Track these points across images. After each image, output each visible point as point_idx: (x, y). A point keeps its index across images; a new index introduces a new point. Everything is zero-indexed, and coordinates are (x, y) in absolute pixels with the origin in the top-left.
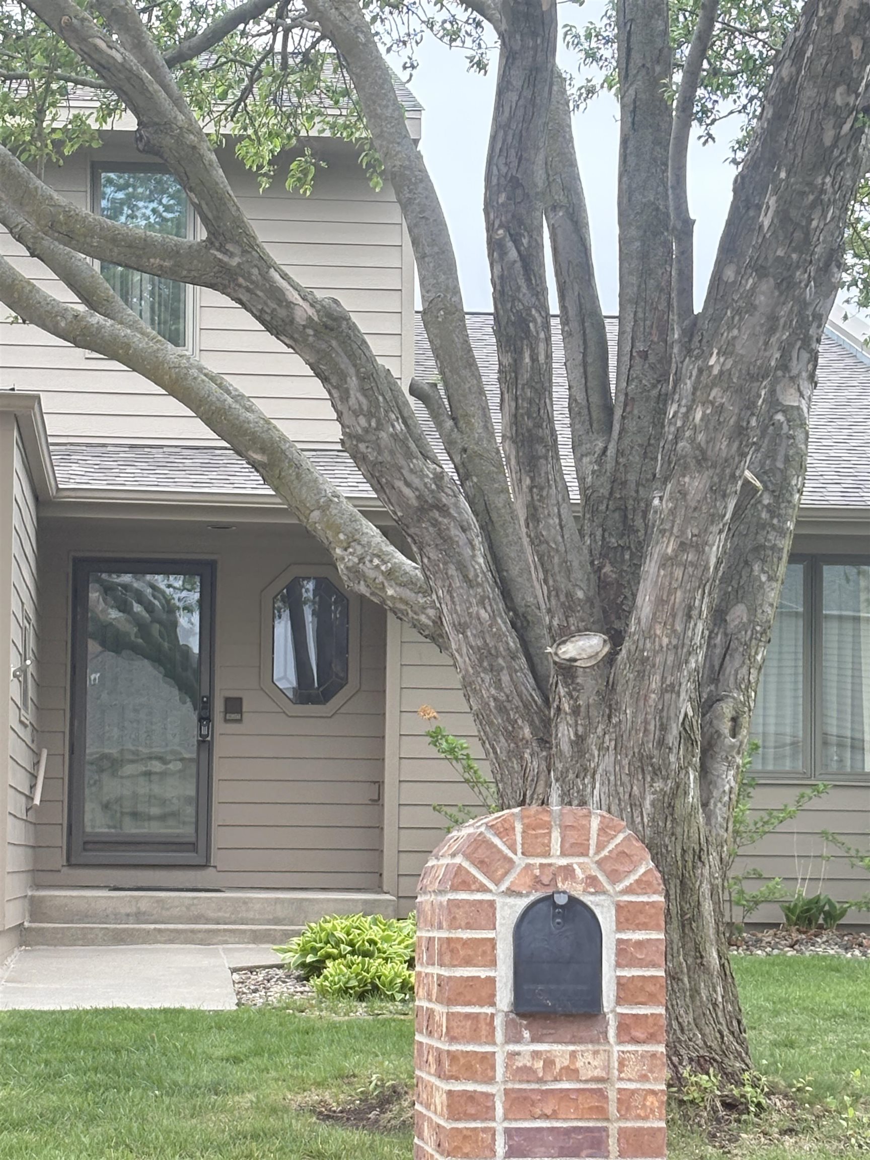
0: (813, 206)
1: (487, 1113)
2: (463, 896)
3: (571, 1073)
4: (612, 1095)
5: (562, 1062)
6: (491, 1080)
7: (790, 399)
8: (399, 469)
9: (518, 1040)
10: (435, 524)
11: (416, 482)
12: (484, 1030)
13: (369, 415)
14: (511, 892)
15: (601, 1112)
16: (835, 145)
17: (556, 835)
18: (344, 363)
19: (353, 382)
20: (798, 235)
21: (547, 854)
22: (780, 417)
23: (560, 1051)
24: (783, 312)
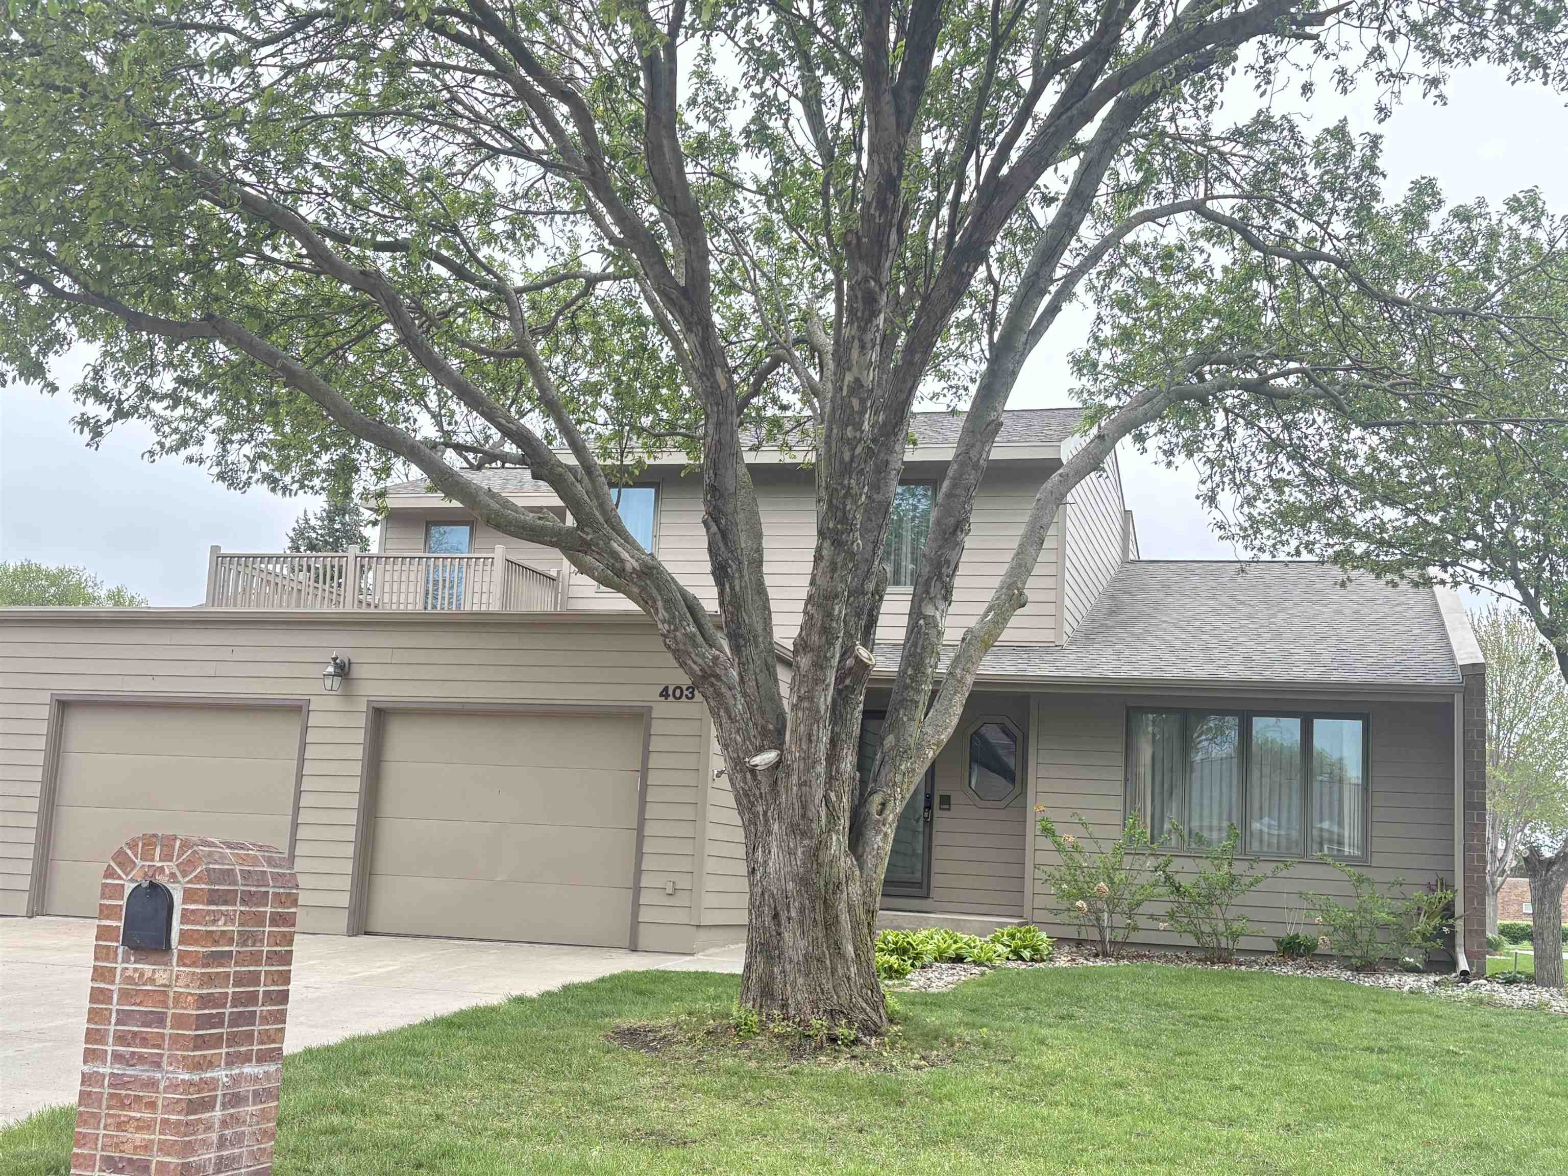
0: (845, 496)
1: (109, 1001)
2: (109, 881)
3: (152, 981)
4: (171, 995)
5: (148, 974)
6: (113, 982)
7: (929, 610)
8: (689, 654)
9: (128, 962)
10: (713, 685)
11: (700, 661)
12: (112, 955)
13: (669, 623)
14: (132, 880)
15: (164, 1004)
16: (852, 460)
17: (158, 850)
18: (655, 593)
19: (660, 604)
20: (839, 514)
21: (153, 860)
22: (921, 622)
23: (147, 968)
24: (839, 560)
